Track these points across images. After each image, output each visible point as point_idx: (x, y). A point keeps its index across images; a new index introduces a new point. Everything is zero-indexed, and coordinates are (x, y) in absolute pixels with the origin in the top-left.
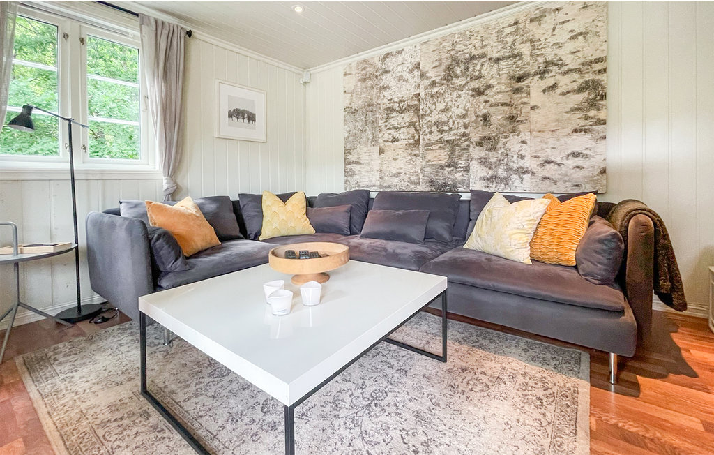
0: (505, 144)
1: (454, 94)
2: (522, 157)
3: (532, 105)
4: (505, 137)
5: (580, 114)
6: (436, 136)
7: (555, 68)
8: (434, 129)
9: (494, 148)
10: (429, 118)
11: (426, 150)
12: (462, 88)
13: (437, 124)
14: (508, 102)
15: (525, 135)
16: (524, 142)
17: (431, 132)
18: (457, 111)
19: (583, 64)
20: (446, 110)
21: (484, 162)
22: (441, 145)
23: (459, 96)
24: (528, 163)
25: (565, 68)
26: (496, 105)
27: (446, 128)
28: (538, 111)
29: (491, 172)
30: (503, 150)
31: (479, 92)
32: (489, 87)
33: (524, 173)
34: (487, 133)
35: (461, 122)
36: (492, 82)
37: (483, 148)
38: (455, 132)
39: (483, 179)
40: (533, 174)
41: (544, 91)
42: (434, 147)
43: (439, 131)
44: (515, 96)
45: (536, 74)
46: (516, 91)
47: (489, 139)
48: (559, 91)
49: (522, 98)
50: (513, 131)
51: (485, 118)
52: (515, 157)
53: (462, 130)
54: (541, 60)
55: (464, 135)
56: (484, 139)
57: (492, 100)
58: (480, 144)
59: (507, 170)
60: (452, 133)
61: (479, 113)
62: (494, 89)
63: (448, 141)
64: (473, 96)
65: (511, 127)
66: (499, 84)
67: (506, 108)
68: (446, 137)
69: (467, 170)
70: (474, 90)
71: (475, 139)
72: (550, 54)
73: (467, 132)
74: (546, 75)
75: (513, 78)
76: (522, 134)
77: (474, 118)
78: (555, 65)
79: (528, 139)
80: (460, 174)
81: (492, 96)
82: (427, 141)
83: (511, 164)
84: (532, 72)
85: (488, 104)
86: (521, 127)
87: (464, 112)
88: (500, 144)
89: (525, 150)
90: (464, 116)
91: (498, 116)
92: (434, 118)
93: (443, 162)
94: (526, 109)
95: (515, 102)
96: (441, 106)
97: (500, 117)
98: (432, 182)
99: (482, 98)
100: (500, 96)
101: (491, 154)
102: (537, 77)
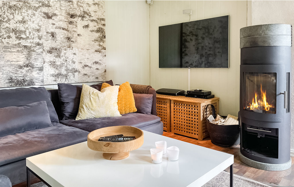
0: (65, 54)
1: (30, 12)
2: (74, 63)
3: (79, 33)
4: (65, 50)
5: (97, 43)
6: (14, 41)
7: (88, 17)
8: (12, 35)
9: (59, 56)
10: (7, 25)
11: (4, 51)
12: (36, 9)
13: (14, 31)
14: (66, 28)
16: (75, 54)
17: (9, 37)
18: (32, 25)
19: (98, 19)
20: (23, 22)
21: (53, 64)
22: (19, 49)
23: (34, 15)
24: (77, 66)
25: (92, 18)
26: (60, 28)
27: (23, 36)
28: (81, 37)
29: (57, 72)
30: (64, 57)
31: (48, 16)
32: (55, 15)
33: (75, 72)
34: (54, 45)
35: (36, 34)
36: (56, 12)
37: (53, 55)
38: (32, 40)
39: (53, 75)
40: (79, 72)
41: (83, 27)
42: (13, 50)
43: (17, 38)
44: (70, 26)
45: (79, 16)
46: (71, 23)
47: (56, 49)
48: (90, 29)
49: (73, 28)
50: (69, 47)
51: (53, 35)
52: (71, 62)
53: (37, 40)
54: (82, 9)
55: (38, 44)
56: (53, 49)
57: (57, 24)
58: (50, 52)
59: (67, 70)
60: (29, 41)
61: (48, 31)
62: (58, 17)
63: (25, 46)
64: (44, 17)
65: (68, 43)
66: (61, 15)
67: (65, 32)
68: (23, 43)
70: (45, 13)
71: (47, 48)
72: (86, 8)
73: (41, 42)
74: (84, 19)
75: (69, 14)
76: (74, 49)
77: (45, 33)
78: (88, 15)
79: (77, 52)
80: (36, 72)
81: (57, 22)
82: (5, 44)
83: (68, 66)
84: (78, 14)
85: (55, 26)
86: (73, 45)
87: (38, 28)
88: (62, 54)
89: (76, 59)
90: (38, 30)
92: (12, 25)
93: (21, 63)
94: (75, 35)
95: (70, 29)
97: (62, 36)
98: (11, 79)
99: (51, 21)
100: (61, 23)
101: (57, 59)
102: (80, 18)
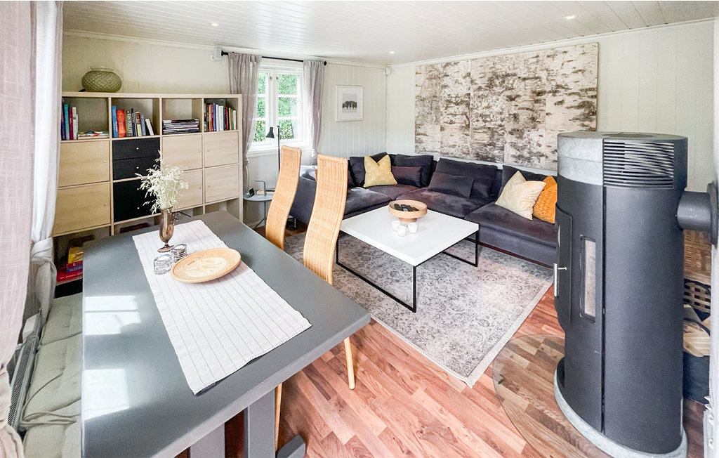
0: (529, 135)
1: (494, 98)
2: (540, 145)
3: (547, 112)
4: (529, 131)
5: (578, 122)
6: (481, 124)
7: (563, 90)
8: (480, 119)
9: (521, 137)
10: (476, 111)
11: (474, 132)
12: (500, 94)
13: (482, 116)
14: (531, 108)
15: (541, 131)
16: (541, 136)
17: (478, 121)
18: (496, 109)
19: (581, 90)
20: (488, 107)
21: (514, 145)
22: (485, 130)
23: (498, 99)
24: (543, 150)
25: (570, 91)
26: (523, 109)
27: (488, 119)
28: (550, 116)
29: (518, 153)
30: (527, 139)
31: (511, 99)
32: (518, 96)
33: (541, 156)
34: (516, 126)
35: (499, 116)
36: (520, 93)
37: (514, 136)
38: (495, 123)
39: (514, 156)
40: (547, 157)
41: (555, 104)
42: (480, 131)
43: (483, 121)
44: (536, 105)
45: (550, 92)
46: (537, 101)
47: (518, 130)
48: (565, 105)
49: (540, 106)
50: (534, 128)
51: (515, 117)
52: (535, 144)
53: (499, 122)
54: (554, 83)
55: (500, 126)
56: (514, 130)
57: (520, 105)
58: (511, 133)
59: (529, 153)
60: (492, 123)
61: (511, 113)
62: (522, 98)
63: (489, 128)
64: (507, 100)
65: (532, 124)
66: (525, 95)
67: (530, 112)
68: (488, 125)
69: (502, 149)
70: (507, 96)
71: (509, 129)
72: (560, 81)
73: (503, 124)
74: (557, 94)
75: (534, 92)
76: (540, 130)
77: (508, 115)
78: (563, 88)
79: (544, 134)
80: (497, 151)
81: (520, 103)
82: (475, 127)
83: (532, 149)
84: (548, 90)
85: (518, 108)
86: (539, 125)
87: (501, 111)
88: (525, 135)
89: (541, 141)
90: (501, 113)
91: (524, 117)
92: (480, 111)
93: (485, 142)
94: (543, 114)
95: (536, 109)
96: (485, 104)
97: (525, 117)
98: (478, 154)
99: (513, 103)
100: (525, 103)
101: (519, 141)
102: (551, 94)
